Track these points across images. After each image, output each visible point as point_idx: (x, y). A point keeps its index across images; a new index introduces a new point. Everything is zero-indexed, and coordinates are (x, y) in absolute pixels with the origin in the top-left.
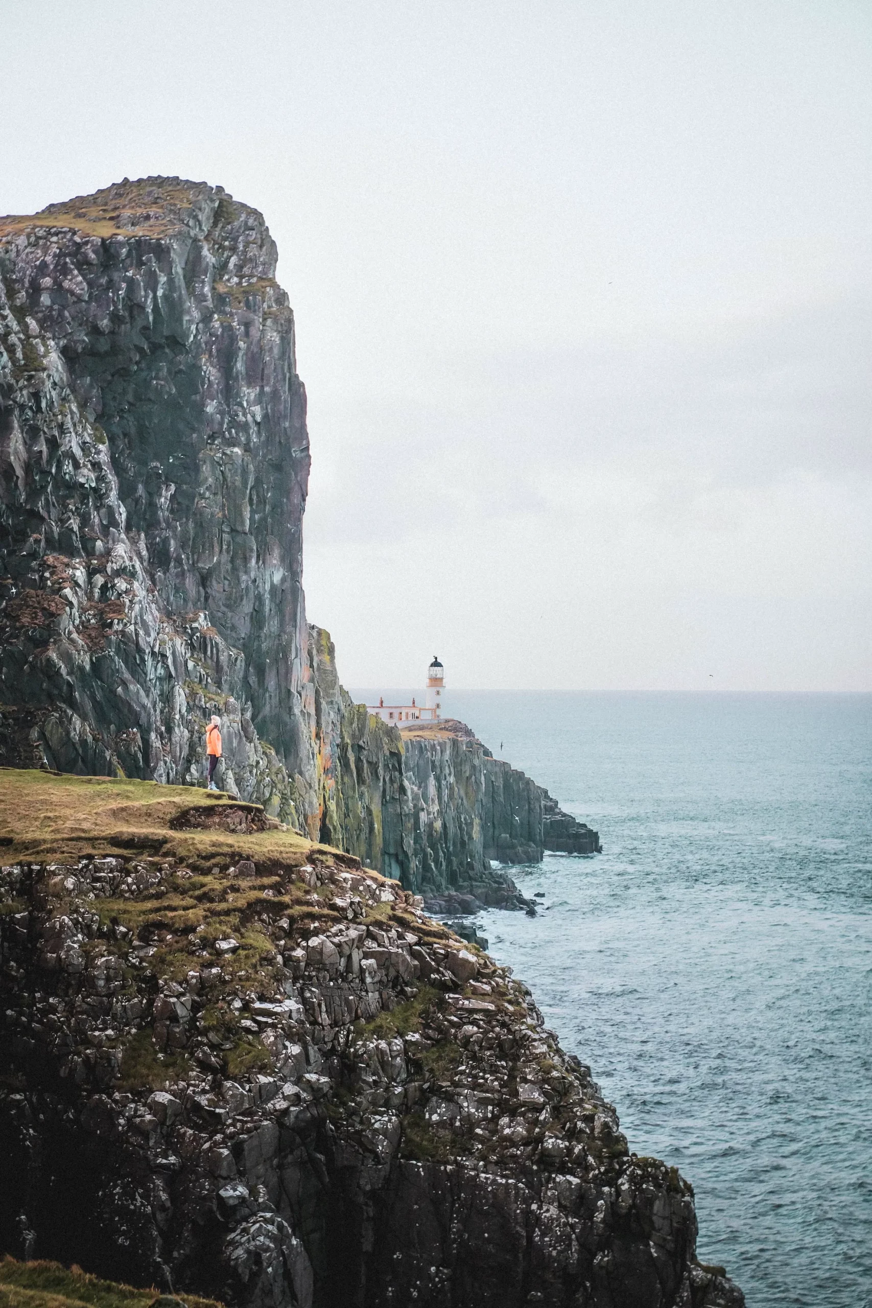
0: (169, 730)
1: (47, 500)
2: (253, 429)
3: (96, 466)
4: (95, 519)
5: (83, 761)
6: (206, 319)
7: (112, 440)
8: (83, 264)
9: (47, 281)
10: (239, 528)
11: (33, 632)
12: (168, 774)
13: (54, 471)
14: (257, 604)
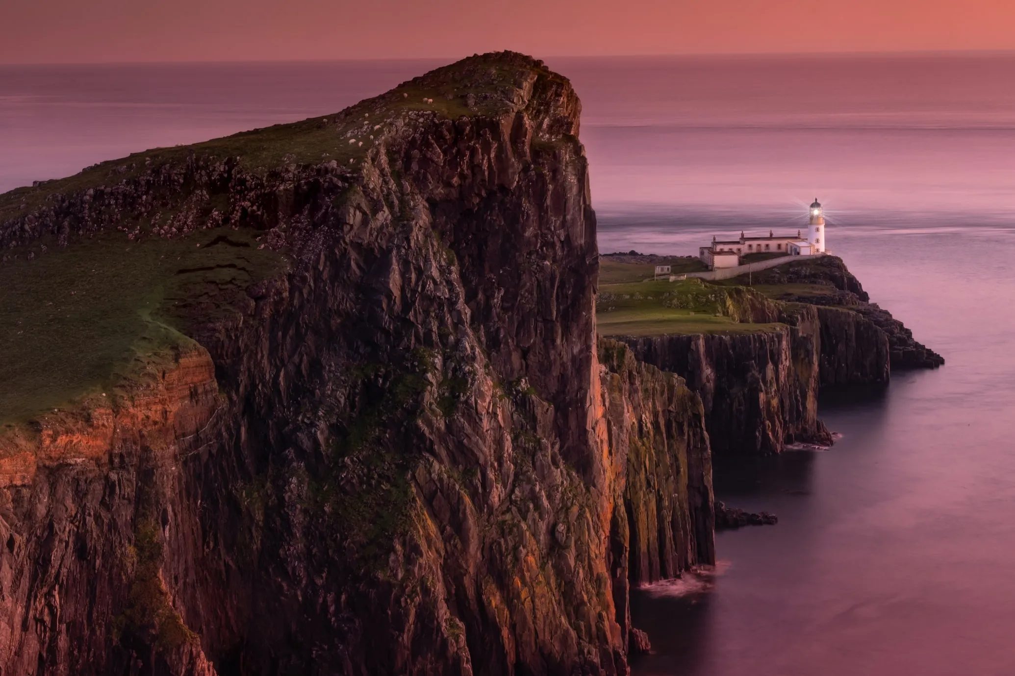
0: (500, 465)
1: (415, 310)
2: (558, 245)
3: (449, 283)
4: (448, 319)
5: (440, 491)
6: (526, 169)
7: (461, 260)
8: (439, 138)
9: (416, 152)
10: (549, 318)
11: (406, 405)
12: (499, 495)
13: (419, 289)
14: (562, 369)
